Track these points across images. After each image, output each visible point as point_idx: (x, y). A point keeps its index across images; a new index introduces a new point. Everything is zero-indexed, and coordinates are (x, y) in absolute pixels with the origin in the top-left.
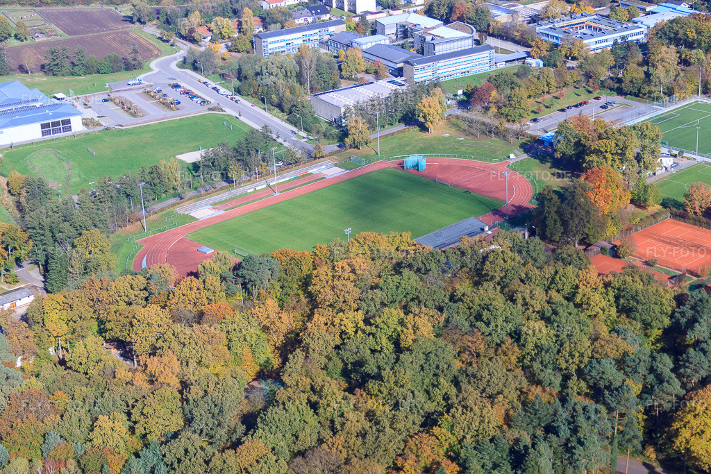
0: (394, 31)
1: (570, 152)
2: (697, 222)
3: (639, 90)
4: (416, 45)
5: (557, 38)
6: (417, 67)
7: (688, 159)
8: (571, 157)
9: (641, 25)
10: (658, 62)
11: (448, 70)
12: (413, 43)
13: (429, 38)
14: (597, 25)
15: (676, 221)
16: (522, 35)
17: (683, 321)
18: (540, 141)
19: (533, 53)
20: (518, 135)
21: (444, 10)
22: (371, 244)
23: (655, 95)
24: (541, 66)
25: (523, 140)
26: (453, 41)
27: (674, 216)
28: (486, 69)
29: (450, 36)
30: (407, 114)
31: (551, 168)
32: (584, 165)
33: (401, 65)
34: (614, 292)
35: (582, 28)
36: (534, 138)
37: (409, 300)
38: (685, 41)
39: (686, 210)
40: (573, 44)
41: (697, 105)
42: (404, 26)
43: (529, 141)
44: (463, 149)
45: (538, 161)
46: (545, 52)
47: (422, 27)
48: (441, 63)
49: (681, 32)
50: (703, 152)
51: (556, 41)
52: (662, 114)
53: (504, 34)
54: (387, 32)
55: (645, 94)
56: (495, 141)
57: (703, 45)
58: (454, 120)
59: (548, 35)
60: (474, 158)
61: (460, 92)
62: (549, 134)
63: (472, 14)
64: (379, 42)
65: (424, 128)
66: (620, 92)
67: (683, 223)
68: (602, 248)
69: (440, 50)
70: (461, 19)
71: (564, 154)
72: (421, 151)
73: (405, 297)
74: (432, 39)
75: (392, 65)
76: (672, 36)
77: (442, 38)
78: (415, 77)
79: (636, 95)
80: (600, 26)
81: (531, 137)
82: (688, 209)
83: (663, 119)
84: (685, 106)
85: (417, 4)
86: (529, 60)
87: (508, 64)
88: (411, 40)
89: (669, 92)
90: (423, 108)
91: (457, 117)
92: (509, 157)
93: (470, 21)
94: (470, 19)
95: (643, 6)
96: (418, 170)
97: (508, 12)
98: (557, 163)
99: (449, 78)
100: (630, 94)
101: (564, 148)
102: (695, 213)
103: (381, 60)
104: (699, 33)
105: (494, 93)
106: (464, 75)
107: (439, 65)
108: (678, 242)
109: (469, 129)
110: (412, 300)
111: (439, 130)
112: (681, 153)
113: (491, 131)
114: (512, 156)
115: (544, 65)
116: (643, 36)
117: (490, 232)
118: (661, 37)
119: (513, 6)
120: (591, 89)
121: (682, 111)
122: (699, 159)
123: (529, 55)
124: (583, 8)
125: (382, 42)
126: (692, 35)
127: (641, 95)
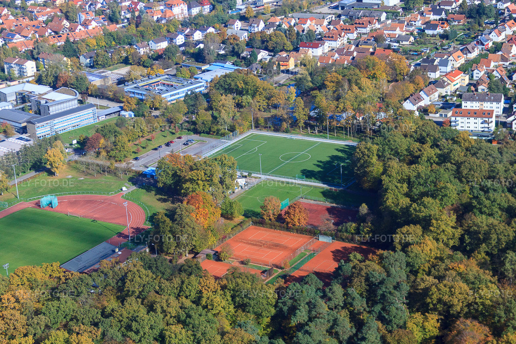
0: (14, 98)
1: (169, 181)
2: (272, 226)
3: (210, 129)
4: (33, 108)
5: (141, 94)
6: (38, 125)
7: (256, 178)
8: (170, 185)
9: (201, 81)
10: (220, 107)
11: (63, 125)
12: (30, 106)
13: (43, 102)
14: (169, 83)
15: (257, 227)
16: (114, 95)
17: (285, 309)
18: (143, 175)
19: (125, 107)
20: (125, 171)
21: (51, 80)
22: (29, 276)
23: (223, 131)
24: (133, 116)
25: (130, 175)
26: (63, 103)
27: (255, 223)
28: (91, 121)
29: (60, 99)
30: (36, 163)
31: (156, 195)
32: (183, 191)
33: (25, 124)
34: (230, 293)
35: (158, 85)
36: (139, 173)
37: (68, 320)
38: (237, 90)
39: (263, 218)
40: (154, 98)
41: (253, 137)
42: (22, 94)
43: (135, 176)
44: (85, 187)
45: (145, 190)
46: (135, 106)
47: (37, 93)
48: (56, 120)
49: (233, 84)
50: (265, 172)
51: (141, 97)
52: (229, 146)
53: (100, 94)
54: (9, 99)
55: (214, 132)
56: (108, 178)
57: (250, 92)
58: (73, 164)
59: (134, 93)
60: (95, 193)
61: (75, 142)
62: (149, 169)
63: (73, 81)
64: (4, 108)
65: (51, 173)
66: (196, 132)
67: (262, 228)
68: (207, 255)
69: (53, 110)
70: (65, 85)
71: (165, 184)
72: (52, 191)
73: (65, 318)
74: (46, 103)
75: (17, 125)
76: (227, 87)
77: (54, 101)
78: (37, 133)
79: (208, 133)
80: (172, 83)
81: (136, 172)
82: (265, 217)
83: (231, 149)
84: (245, 138)
85: (28, 75)
86: (123, 113)
87: (108, 117)
88: (29, 104)
89: (232, 129)
90: (49, 158)
91: (76, 162)
92: (122, 190)
93: (73, 86)
94: (72, 84)
95: (200, 66)
96: (52, 207)
97: (101, 77)
98: (159, 191)
99: (64, 131)
100: (203, 132)
101: (165, 179)
102: (270, 219)
103: (8, 122)
104: (246, 83)
105: (102, 141)
106: (74, 128)
107: (54, 122)
108: (261, 243)
109: (87, 170)
110: (71, 320)
111: (63, 173)
112: (250, 174)
113: (104, 170)
114: (124, 189)
115: (135, 116)
116: (203, 88)
117: (120, 253)
118: (218, 89)
119: (103, 72)
120: (174, 131)
121: (243, 142)
122: (263, 177)
123: (122, 109)
124: (156, 71)
125: (7, 108)
126: (241, 85)
127: (211, 133)
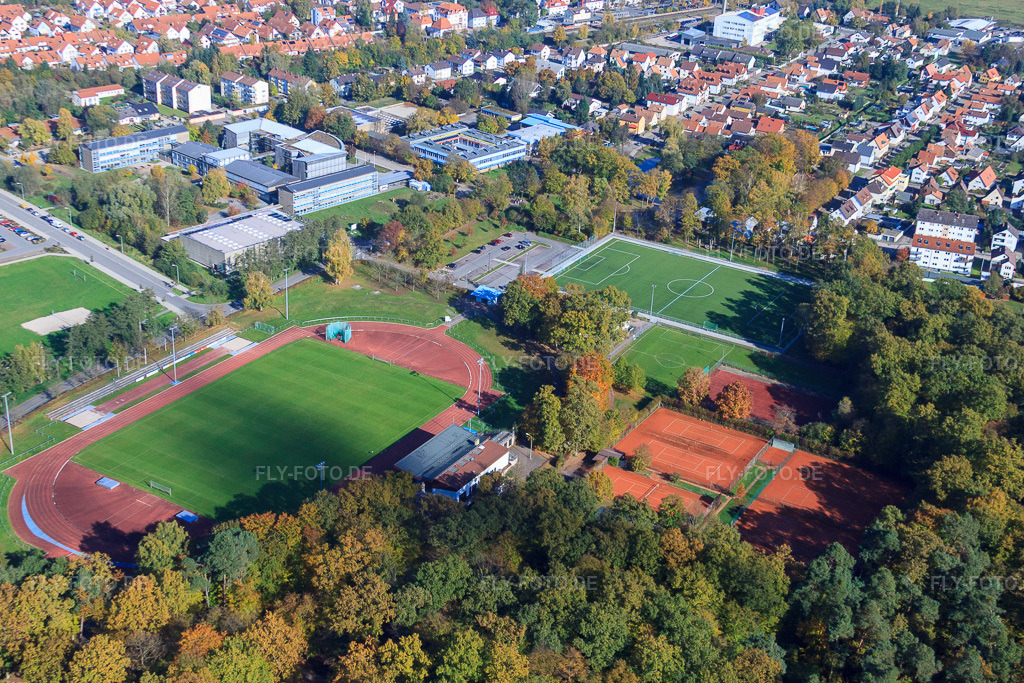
3: (554, 227)
4: (277, 160)
5: (436, 155)
6: (296, 194)
7: (641, 319)
9: (520, 142)
12: (274, 157)
13: (295, 153)
14: (473, 140)
15: (669, 411)
16: (396, 150)
19: (417, 175)
20: (441, 287)
21: (297, 115)
23: (573, 232)
24: (429, 190)
25: (450, 294)
26: (327, 159)
27: (668, 405)
28: (370, 193)
29: (320, 152)
31: (498, 335)
33: (274, 189)
35: (456, 141)
39: (681, 399)
42: (259, 136)
43: (457, 296)
44: (385, 308)
45: (479, 325)
47: (283, 138)
48: (323, 188)
51: (435, 159)
52: (586, 257)
53: (372, 147)
54: (239, 142)
58: (358, 265)
59: (424, 151)
60: (404, 322)
61: (354, 227)
62: (480, 288)
63: (333, 122)
64: (237, 158)
65: (328, 279)
66: (531, 227)
68: (610, 459)
70: (319, 126)
72: (338, 312)
74: (299, 156)
75: (261, 188)
77: (312, 154)
78: (295, 205)
79: (551, 232)
80: (477, 141)
81: (458, 290)
82: (684, 398)
83: (589, 263)
85: (257, 103)
86: (413, 183)
88: (272, 154)
89: (588, 232)
91: (363, 262)
92: (444, 319)
93: (329, 129)
94: (331, 127)
95: (509, 115)
96: (343, 341)
97: (371, 119)
98: (503, 330)
100: (543, 230)
102: (691, 402)
103: (247, 182)
106: (346, 201)
107: (320, 191)
108: (684, 442)
109: (385, 279)
111: (348, 281)
112: (634, 313)
113: (408, 281)
114: (448, 319)
115: (432, 189)
116: (524, 153)
119: (369, 110)
120: (497, 223)
121: (604, 252)
122: (654, 319)
123: (411, 176)
124: (448, 117)
125: (242, 158)
127: (556, 232)
